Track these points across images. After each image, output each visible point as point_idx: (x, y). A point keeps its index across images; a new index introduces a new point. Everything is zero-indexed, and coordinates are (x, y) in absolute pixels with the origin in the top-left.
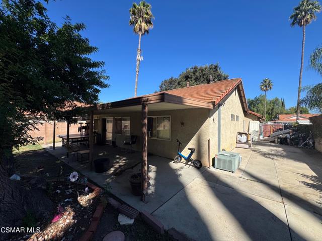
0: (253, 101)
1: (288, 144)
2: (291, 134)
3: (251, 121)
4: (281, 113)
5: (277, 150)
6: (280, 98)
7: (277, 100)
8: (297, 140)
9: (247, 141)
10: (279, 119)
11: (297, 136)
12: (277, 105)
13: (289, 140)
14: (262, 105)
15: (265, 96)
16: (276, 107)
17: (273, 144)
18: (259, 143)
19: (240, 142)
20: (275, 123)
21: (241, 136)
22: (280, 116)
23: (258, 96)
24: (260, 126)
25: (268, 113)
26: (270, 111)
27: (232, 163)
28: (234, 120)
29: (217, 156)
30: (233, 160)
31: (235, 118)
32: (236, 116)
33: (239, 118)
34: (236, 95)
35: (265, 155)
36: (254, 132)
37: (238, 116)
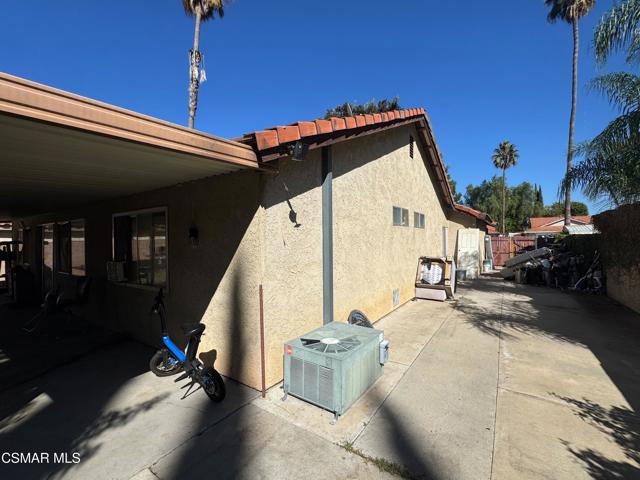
0: (478, 189)
1: (544, 284)
2: (551, 259)
3: (463, 230)
4: (536, 215)
5: (515, 304)
6: (532, 184)
7: (526, 186)
8: (565, 274)
9: (443, 280)
10: (530, 227)
11: (565, 263)
12: (527, 197)
13: (547, 274)
14: (498, 197)
15: (502, 180)
16: (526, 202)
17: (509, 285)
18: (480, 284)
19: (423, 284)
20: (523, 235)
21: (429, 268)
22: (533, 221)
23: (489, 180)
24: (486, 242)
25: (509, 215)
26: (514, 211)
27: (332, 379)
28: (407, 224)
29: (290, 348)
30: (334, 366)
31: (411, 218)
32: (416, 214)
33: (426, 220)
34: (412, 156)
35: (483, 319)
36: (466, 255)
37: (422, 216)
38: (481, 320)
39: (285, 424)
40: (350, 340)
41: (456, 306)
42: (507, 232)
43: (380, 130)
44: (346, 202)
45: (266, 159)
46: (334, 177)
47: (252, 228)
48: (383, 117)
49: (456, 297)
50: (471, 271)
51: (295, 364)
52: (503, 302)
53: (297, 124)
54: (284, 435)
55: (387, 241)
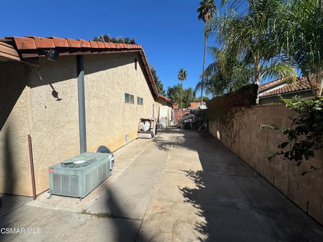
0: (172, 89)
1: (190, 129)
2: (193, 119)
3: (161, 106)
4: (193, 102)
5: (178, 138)
6: (192, 88)
7: (190, 89)
8: (197, 125)
9: (150, 129)
10: (190, 106)
11: (197, 120)
12: (190, 94)
13: (191, 125)
14: (180, 93)
15: (181, 85)
16: (189, 96)
17: (178, 130)
18: (167, 130)
19: (141, 131)
20: (188, 109)
21: (144, 124)
22: (192, 104)
23: (176, 85)
24: (172, 112)
25: (183, 101)
26: (185, 100)
27: (77, 181)
28: (133, 103)
29: (52, 169)
30: (79, 174)
31: (136, 100)
32: (138, 98)
33: (144, 101)
34: (136, 69)
35: (163, 145)
36: (162, 118)
37: (142, 99)
38: (162, 145)
39: (47, 210)
40: (92, 160)
41: (155, 141)
42: (182, 108)
43: (114, 52)
44: (95, 89)
45: (25, 56)
46: (86, 74)
47: (21, 99)
48: (117, 46)
49: (156, 136)
50: (164, 125)
51: (56, 177)
52: (174, 137)
53: (52, 38)
54: (45, 216)
55: (121, 110)
